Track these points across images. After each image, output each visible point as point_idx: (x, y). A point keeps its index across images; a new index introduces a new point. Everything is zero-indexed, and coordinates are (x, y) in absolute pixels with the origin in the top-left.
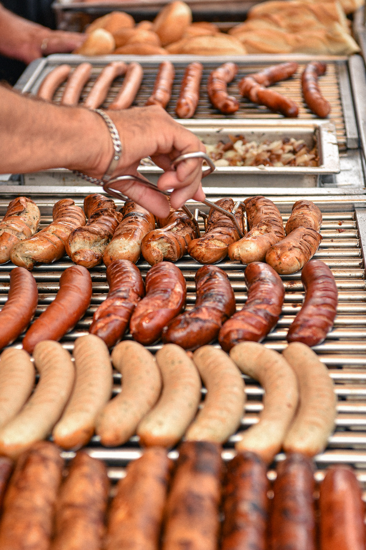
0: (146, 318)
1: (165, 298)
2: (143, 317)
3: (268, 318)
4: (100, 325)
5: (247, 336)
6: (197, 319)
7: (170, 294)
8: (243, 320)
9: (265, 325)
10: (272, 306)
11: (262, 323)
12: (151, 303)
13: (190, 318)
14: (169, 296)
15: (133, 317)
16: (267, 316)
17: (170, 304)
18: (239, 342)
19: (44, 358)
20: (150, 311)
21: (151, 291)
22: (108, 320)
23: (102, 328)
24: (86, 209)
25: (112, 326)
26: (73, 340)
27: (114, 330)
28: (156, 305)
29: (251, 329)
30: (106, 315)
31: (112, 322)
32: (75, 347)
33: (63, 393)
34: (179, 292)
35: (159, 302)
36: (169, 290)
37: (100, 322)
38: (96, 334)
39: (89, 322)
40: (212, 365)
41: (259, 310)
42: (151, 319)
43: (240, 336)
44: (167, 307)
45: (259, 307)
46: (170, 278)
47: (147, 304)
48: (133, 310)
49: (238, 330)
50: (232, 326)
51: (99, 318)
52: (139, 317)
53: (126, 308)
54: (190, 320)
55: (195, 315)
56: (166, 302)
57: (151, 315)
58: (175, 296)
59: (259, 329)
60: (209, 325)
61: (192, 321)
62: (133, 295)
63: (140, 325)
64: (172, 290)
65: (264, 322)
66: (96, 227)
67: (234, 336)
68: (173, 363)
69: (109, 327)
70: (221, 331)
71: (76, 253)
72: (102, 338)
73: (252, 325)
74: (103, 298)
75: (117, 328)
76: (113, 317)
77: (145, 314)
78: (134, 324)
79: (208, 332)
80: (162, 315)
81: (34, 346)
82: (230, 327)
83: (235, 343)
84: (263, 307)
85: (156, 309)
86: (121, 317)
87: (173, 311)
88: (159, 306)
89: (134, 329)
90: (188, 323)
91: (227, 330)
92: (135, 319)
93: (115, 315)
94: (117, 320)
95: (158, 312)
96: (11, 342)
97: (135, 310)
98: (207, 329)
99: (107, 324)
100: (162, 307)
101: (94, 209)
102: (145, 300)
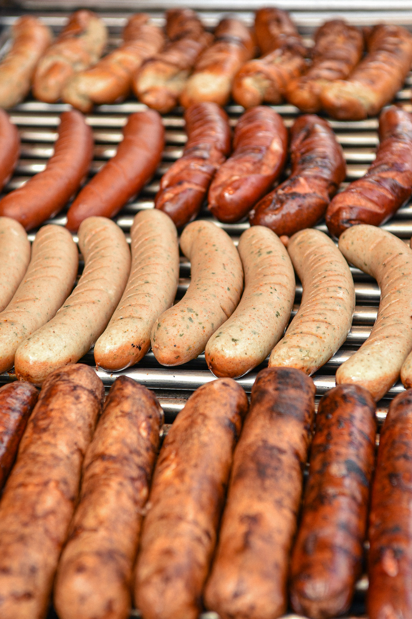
0: (230, 188)
1: (256, 160)
2: (225, 186)
3: (397, 190)
4: (168, 195)
5: (363, 216)
6: (294, 195)
7: (264, 153)
8: (361, 193)
9: (391, 201)
10: (403, 175)
11: (385, 197)
12: (238, 166)
13: (285, 194)
14: (263, 156)
15: (213, 186)
16: (394, 187)
17: (264, 168)
18: (352, 225)
19: (90, 241)
20: (236, 178)
21: (239, 149)
22: (179, 189)
23: (171, 200)
24: (165, 30)
25: (184, 198)
26: (133, 213)
27: (186, 203)
28: (245, 169)
29: (370, 207)
30: (177, 182)
31: (184, 192)
32: (135, 224)
33: (112, 292)
34: (277, 151)
35: (249, 165)
36: (263, 148)
37: (168, 192)
38: (161, 208)
39: (156, 188)
40: (312, 258)
41: (385, 179)
42: (236, 189)
43: (354, 216)
44: (259, 173)
45: (384, 175)
46: (267, 130)
47: (232, 168)
48: (213, 176)
49: (351, 208)
50: (344, 201)
51: (168, 186)
52: (220, 186)
53: (203, 172)
54: (284, 198)
55: (291, 189)
56: (258, 165)
57: (236, 184)
58: (271, 157)
59: (381, 206)
60: (311, 201)
61: (287, 199)
62: (216, 154)
63: (221, 197)
64: (268, 148)
65: (390, 197)
66: (175, 57)
67: (345, 215)
68: (259, 253)
69: (179, 199)
70: (329, 208)
71: (147, 92)
72: (168, 214)
73: (371, 201)
74: (178, 154)
75: (191, 201)
76: (186, 186)
77: (229, 182)
78: (213, 195)
79: (311, 210)
80: (252, 183)
81: (81, 221)
82: (341, 202)
83: (346, 225)
84: (390, 175)
85: (245, 176)
86: (197, 184)
87: (267, 178)
88: (248, 172)
89: (213, 202)
90: (282, 202)
91: (337, 207)
92: (215, 189)
93: (189, 182)
94: (190, 189)
95: (246, 179)
96: (53, 215)
97: (216, 176)
98: (309, 206)
99: (177, 195)
100: (253, 172)
101: (175, 30)
102: (230, 162)
